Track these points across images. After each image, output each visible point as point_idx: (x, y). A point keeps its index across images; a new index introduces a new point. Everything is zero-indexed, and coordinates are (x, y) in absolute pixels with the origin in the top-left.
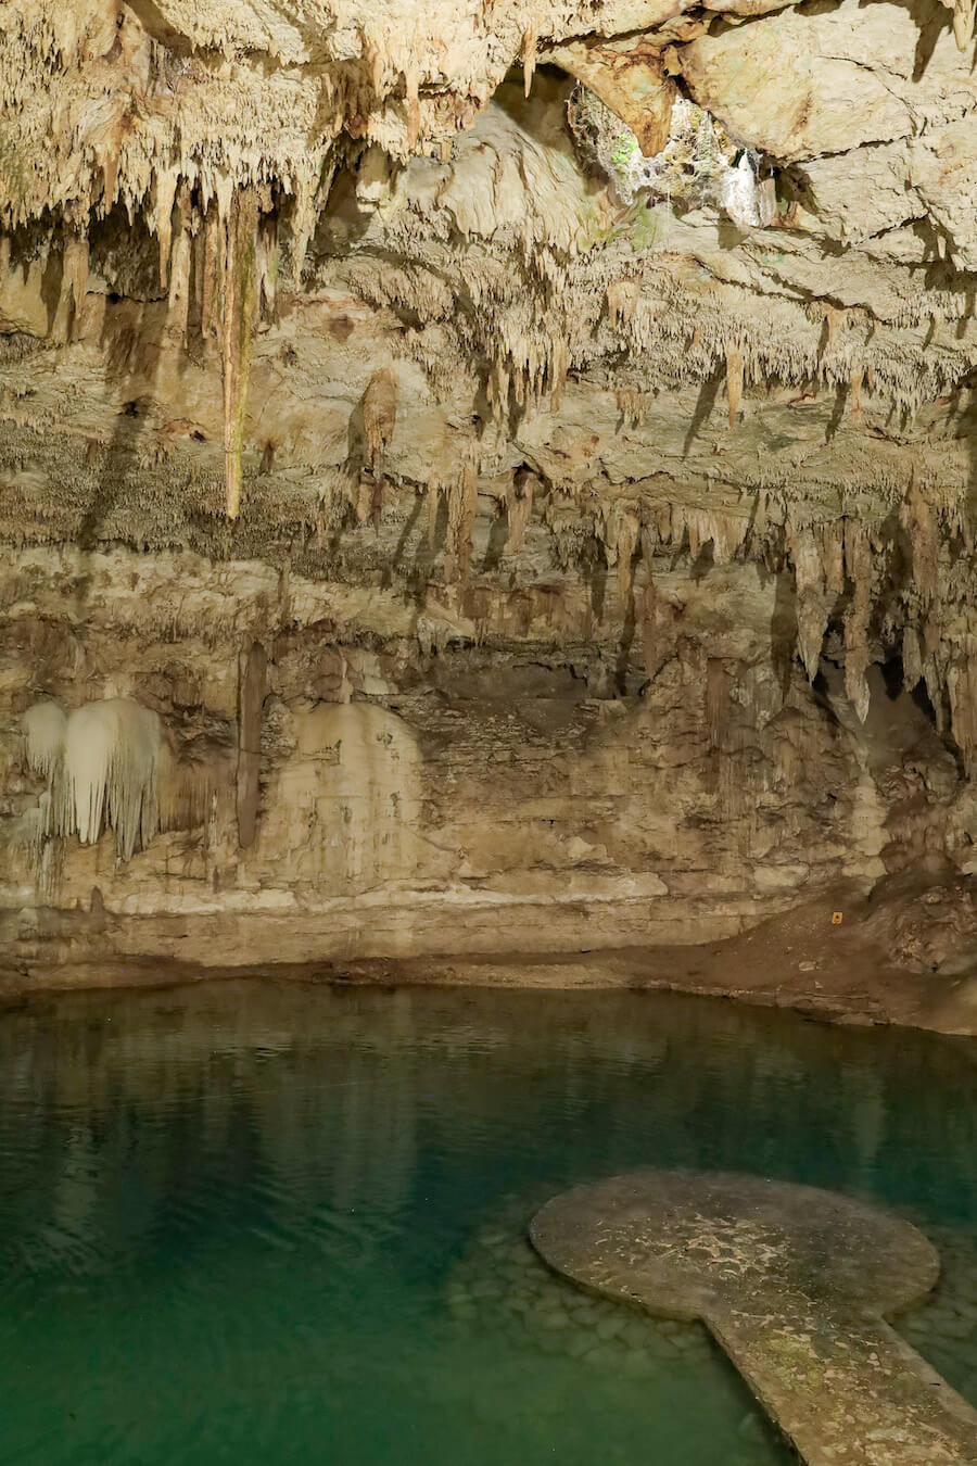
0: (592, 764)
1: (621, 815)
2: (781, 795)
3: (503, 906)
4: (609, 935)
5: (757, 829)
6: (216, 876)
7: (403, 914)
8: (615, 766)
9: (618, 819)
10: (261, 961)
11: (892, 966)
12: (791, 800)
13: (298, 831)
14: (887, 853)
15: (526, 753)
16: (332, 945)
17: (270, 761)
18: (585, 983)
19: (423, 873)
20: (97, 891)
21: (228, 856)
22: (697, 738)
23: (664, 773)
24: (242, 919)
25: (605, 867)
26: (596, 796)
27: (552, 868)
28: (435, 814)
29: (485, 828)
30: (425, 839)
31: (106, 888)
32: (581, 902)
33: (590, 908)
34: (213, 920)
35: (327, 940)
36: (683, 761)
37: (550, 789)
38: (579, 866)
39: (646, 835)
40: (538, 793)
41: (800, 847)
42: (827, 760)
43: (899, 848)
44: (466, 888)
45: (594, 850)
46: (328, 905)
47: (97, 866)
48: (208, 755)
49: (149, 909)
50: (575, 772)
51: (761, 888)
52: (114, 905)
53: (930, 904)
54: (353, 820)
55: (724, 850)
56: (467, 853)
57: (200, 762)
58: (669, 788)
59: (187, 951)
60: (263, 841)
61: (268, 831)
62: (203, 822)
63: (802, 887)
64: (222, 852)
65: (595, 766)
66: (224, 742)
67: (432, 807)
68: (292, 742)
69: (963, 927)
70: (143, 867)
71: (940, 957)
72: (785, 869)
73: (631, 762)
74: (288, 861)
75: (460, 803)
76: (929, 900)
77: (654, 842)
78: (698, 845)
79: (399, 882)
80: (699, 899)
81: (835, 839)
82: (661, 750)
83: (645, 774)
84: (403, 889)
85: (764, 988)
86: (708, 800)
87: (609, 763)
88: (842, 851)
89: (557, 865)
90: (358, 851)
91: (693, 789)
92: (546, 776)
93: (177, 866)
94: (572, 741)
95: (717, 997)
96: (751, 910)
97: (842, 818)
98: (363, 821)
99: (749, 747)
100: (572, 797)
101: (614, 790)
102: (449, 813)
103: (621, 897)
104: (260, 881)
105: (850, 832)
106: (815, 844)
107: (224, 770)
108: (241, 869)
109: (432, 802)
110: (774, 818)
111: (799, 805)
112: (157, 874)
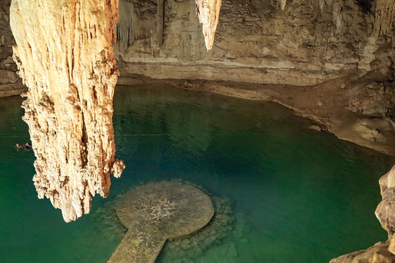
0: (270, 24)
1: (280, 41)
2: (338, 39)
3: (240, 68)
4: (273, 80)
5: (327, 50)
6: (154, 52)
7: (209, 67)
8: (278, 25)
9: (279, 43)
10: (168, 78)
11: (347, 108)
12: (341, 40)
13: (177, 41)
14: (372, 64)
15: (248, 18)
16: (188, 75)
17: (168, 18)
18: (254, 97)
19: (215, 56)
20: (120, 56)
21: (157, 48)
22: (309, 16)
23: (295, 29)
24: (162, 66)
25: (274, 58)
26: (271, 35)
27: (256, 57)
28: (219, 37)
29: (234, 43)
30: (215, 45)
31: (122, 55)
32: (266, 68)
33: (268, 71)
34: (154, 66)
35: (187, 73)
36: (303, 24)
37: (255, 32)
38: (266, 57)
39: (288, 49)
40: (251, 34)
41: (341, 58)
42: (358, 27)
43: (377, 62)
44: (229, 61)
45: (271, 52)
46: (187, 63)
47: (119, 49)
48: (148, 17)
49: (136, 61)
50: (265, 26)
51: (327, 70)
52: (126, 60)
53: (369, 88)
54: (192, 39)
55: (314, 56)
56: (229, 50)
57: (146, 19)
58: (297, 33)
59: (148, 74)
60: (167, 43)
61: (168, 41)
62: (148, 37)
63: (341, 71)
64: (155, 46)
65: (271, 25)
66: (154, 12)
67: (218, 35)
68: (175, 12)
69: (377, 99)
70: (133, 50)
71: (364, 108)
72: (336, 64)
73: (284, 24)
74: (174, 49)
75: (226, 35)
76: (370, 87)
77: (291, 51)
78: (305, 54)
79: (208, 58)
80: (304, 72)
81: (355, 56)
82: (296, 20)
83: (289, 28)
84: (210, 60)
85: (303, 109)
86: (312, 38)
87: (277, 24)
88: (357, 60)
89: (258, 56)
90: (194, 48)
91: (306, 34)
92: (254, 28)
93: (143, 49)
94: (265, 15)
95: (290, 109)
96: (321, 77)
97: (361, 48)
98: (196, 39)
99: (328, 21)
100: (263, 35)
101: (278, 33)
102: (223, 37)
103: (279, 68)
104: (166, 55)
105: (362, 54)
106: (347, 57)
107: (153, 21)
108: (161, 51)
109: (218, 33)
110: (334, 47)
111: (344, 43)
112: (137, 52)
